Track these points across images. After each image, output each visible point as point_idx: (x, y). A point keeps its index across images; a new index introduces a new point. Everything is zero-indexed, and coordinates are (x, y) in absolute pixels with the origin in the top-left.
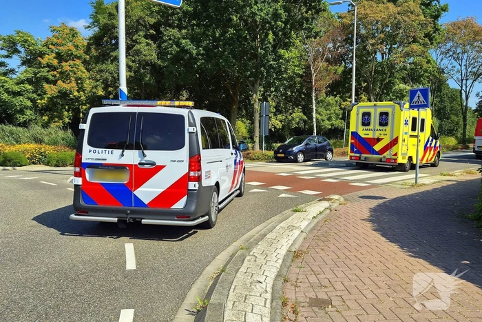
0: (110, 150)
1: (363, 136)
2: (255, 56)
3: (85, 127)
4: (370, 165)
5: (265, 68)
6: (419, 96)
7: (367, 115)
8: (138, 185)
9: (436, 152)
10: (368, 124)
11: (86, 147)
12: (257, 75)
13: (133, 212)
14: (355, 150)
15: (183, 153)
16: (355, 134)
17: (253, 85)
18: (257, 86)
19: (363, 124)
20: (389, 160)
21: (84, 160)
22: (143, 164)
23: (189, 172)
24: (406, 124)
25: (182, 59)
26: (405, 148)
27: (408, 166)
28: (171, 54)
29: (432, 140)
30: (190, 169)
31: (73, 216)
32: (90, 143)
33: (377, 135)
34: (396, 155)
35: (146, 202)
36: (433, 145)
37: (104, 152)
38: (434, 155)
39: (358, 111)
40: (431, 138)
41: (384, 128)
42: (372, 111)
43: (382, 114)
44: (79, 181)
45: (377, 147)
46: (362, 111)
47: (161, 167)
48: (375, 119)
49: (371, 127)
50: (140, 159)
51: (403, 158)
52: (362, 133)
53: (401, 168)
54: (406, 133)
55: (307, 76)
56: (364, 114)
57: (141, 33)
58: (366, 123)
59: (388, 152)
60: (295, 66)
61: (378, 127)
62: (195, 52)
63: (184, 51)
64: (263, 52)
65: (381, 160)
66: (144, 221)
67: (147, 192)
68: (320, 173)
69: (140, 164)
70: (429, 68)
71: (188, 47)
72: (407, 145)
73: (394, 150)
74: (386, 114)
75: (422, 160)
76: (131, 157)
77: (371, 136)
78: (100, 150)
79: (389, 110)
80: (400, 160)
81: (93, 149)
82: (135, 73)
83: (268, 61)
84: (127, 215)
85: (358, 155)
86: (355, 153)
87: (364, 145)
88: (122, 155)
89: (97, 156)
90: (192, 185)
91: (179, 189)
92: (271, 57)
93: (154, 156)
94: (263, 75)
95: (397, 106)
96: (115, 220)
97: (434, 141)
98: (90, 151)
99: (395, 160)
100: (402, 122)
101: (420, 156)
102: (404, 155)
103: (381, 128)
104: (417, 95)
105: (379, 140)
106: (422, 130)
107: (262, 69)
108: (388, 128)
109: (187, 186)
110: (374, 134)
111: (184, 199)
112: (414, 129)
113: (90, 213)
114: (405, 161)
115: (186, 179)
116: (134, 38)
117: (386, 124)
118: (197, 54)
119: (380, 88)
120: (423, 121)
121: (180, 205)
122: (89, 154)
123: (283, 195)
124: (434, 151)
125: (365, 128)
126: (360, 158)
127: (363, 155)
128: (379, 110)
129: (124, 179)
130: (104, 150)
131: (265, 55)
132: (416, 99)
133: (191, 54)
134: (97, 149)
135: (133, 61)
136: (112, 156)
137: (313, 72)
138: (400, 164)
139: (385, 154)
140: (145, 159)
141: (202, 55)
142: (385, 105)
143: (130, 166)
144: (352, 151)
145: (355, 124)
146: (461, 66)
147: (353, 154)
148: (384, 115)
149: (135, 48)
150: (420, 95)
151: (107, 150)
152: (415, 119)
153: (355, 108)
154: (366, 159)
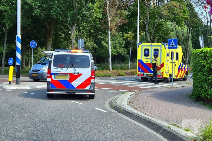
0: (62, 68)
1: (145, 62)
3: (52, 60)
5: (80, 16)
6: (173, 43)
7: (147, 50)
8: (73, 81)
9: (185, 72)
10: (148, 56)
11: (52, 67)
13: (72, 90)
14: (141, 70)
15: (89, 69)
16: (140, 61)
19: (145, 55)
20: (159, 76)
21: (52, 72)
22: (75, 73)
24: (168, 56)
26: (167, 69)
27: (169, 79)
29: (183, 65)
30: (92, 75)
31: (48, 92)
32: (54, 66)
34: (163, 73)
35: (76, 87)
36: (183, 68)
38: (184, 73)
39: (142, 48)
40: (182, 64)
42: (149, 48)
43: (155, 50)
44: (50, 80)
46: (144, 48)
48: (151, 53)
49: (149, 57)
50: (73, 71)
52: (144, 60)
53: (165, 80)
54: (168, 61)
55: (104, 21)
56: (146, 50)
58: (146, 55)
60: (97, 12)
61: (153, 57)
64: (79, 5)
66: (76, 93)
67: (76, 83)
69: (73, 73)
70: (185, 16)
72: (169, 68)
73: (162, 70)
75: (177, 76)
76: (71, 71)
77: (149, 62)
78: (58, 68)
79: (159, 48)
80: (165, 76)
81: (55, 68)
84: (70, 91)
85: (142, 73)
86: (141, 72)
88: (67, 70)
89: (57, 70)
90: (92, 81)
91: (88, 82)
93: (79, 70)
95: (163, 46)
96: (65, 93)
97: (184, 65)
98: (54, 69)
99: (163, 75)
100: (166, 55)
101: (176, 74)
102: (167, 73)
104: (172, 42)
106: (177, 59)
108: (159, 58)
109: (90, 81)
111: (90, 86)
112: (172, 59)
113: (54, 91)
114: (168, 76)
115: (90, 78)
120: (177, 54)
121: (88, 88)
123: (110, 91)
124: (184, 71)
125: (146, 57)
126: (143, 75)
127: (145, 73)
128: (154, 48)
129: (67, 78)
130: (59, 68)
131: (81, 8)
132: (171, 44)
134: (57, 68)
136: (63, 70)
137: (109, 17)
138: (165, 78)
140: (75, 71)
142: (156, 45)
143: (70, 74)
144: (139, 71)
145: (140, 55)
146: (206, 13)
147: (139, 73)
148: (156, 50)
150: (173, 42)
151: (61, 68)
152: (172, 53)
153: (140, 46)
154: (147, 75)
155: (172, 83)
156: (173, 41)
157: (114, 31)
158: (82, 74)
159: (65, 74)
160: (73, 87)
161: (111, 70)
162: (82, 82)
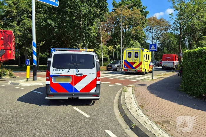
0: (63, 69)
1: (129, 62)
2: (80, 28)
3: (51, 60)
4: (130, 73)
5: (84, 33)
7: (130, 53)
8: (76, 83)
10: (130, 57)
11: (52, 68)
12: (80, 35)
13: (75, 95)
15: (94, 70)
16: (125, 61)
17: (79, 40)
18: (81, 40)
20: (139, 71)
21: (51, 74)
22: (78, 75)
23: (97, 78)
25: (48, 28)
26: (144, 66)
28: (42, 25)
29: (151, 63)
30: (97, 76)
31: (47, 98)
32: (54, 67)
33: (134, 61)
34: (141, 68)
35: (79, 90)
37: (60, 70)
38: (151, 68)
39: (126, 52)
41: (137, 58)
42: (132, 52)
43: (136, 53)
44: (49, 83)
45: (134, 66)
46: (128, 52)
47: (85, 76)
48: (133, 55)
49: (132, 58)
50: (76, 73)
51: (144, 70)
52: (128, 60)
53: (142, 73)
54: (144, 60)
55: (98, 37)
56: (129, 53)
57: (25, 15)
58: (130, 56)
59: (138, 68)
60: (94, 32)
61: (134, 58)
62: (54, 25)
63: (49, 24)
64: (83, 26)
65: (136, 71)
66: (79, 98)
67: (80, 86)
68: (115, 76)
69: (76, 75)
71: (51, 23)
73: (140, 67)
74: (137, 53)
76: (73, 72)
77: (132, 61)
78: (59, 69)
79: (138, 52)
80: (143, 71)
81: (55, 69)
82: (23, 32)
83: (86, 30)
84: (73, 96)
85: (127, 69)
86: (126, 68)
87: (129, 65)
88: (69, 71)
89: (57, 72)
90: (98, 83)
91: (93, 84)
92: (86, 29)
93: (82, 71)
94: (83, 36)
95: (141, 50)
96: (67, 98)
98: (54, 70)
99: (141, 70)
100: (143, 56)
101: (148, 69)
102: (144, 68)
103: (136, 58)
104: (152, 46)
105: (135, 63)
106: (149, 59)
107: (83, 33)
108: (138, 58)
109: (96, 83)
110: (133, 61)
111: (95, 88)
112: (146, 59)
113: (55, 96)
115: (96, 80)
116: (22, 17)
117: (137, 57)
118: (55, 26)
119: (126, 42)
120: (149, 55)
121: (93, 91)
122: (53, 71)
127: (129, 69)
128: (135, 52)
129: (70, 81)
130: (60, 69)
131: (84, 28)
132: (152, 48)
133: (52, 26)
134: (57, 69)
135: (22, 28)
136: (64, 72)
137: (101, 35)
138: (143, 72)
139: (137, 68)
140: (79, 73)
141: (57, 26)
142: (137, 50)
143: (72, 76)
144: (124, 67)
145: (125, 57)
146: (152, 34)
147: (125, 69)
149: (23, 22)
150: (154, 46)
151: (62, 69)
152: (146, 55)
153: (125, 50)
154: (130, 70)
155: (152, 77)
158: (86, 76)
159: (68, 77)
160: (76, 90)
161: (103, 66)
162: (86, 85)
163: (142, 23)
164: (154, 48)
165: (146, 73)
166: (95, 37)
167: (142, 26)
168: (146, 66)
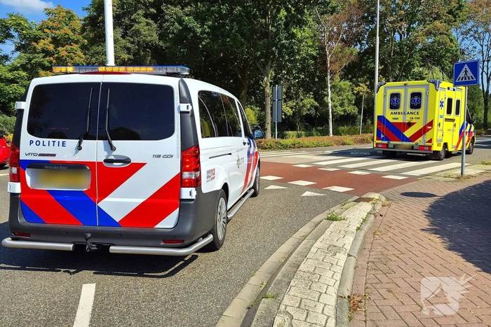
0: (61, 140)
1: (391, 121)
2: (266, 34)
3: (25, 106)
4: (398, 154)
5: (277, 48)
6: (466, 71)
8: (104, 195)
9: (471, 138)
10: (397, 107)
11: (25, 136)
12: (267, 56)
13: (96, 234)
14: (382, 136)
15: (172, 144)
16: (381, 119)
17: (264, 67)
18: (268, 68)
19: (392, 107)
20: (422, 147)
21: (22, 157)
22: (111, 161)
23: (181, 174)
24: (442, 106)
25: (186, 38)
26: (440, 134)
27: (443, 154)
28: (173, 33)
29: (467, 125)
30: (183, 169)
31: (8, 241)
32: (31, 131)
33: (408, 119)
34: (430, 141)
35: (118, 219)
36: (468, 130)
37: (51, 143)
38: (468, 141)
39: (385, 92)
40: (466, 122)
41: (416, 110)
42: (401, 91)
43: (413, 95)
44: (17, 188)
45: (408, 133)
46: (390, 92)
47: (139, 166)
48: (405, 102)
49: (401, 110)
50: (106, 153)
51: (439, 145)
52: (390, 117)
53: (435, 156)
54: (441, 117)
55: (321, 59)
56: (393, 96)
57: (140, 12)
58: (394, 105)
59: (421, 139)
60: (309, 46)
61: (409, 110)
62: (199, 30)
63: (187, 29)
64: (274, 30)
65: (412, 147)
66: (113, 249)
67: (118, 204)
69: (106, 161)
71: (191, 25)
72: (442, 130)
73: (428, 136)
74: (419, 95)
75: (457, 146)
76: (94, 150)
77: (400, 120)
78: (46, 140)
79: (422, 90)
80: (436, 147)
81: (35, 139)
82: (134, 55)
83: (280, 40)
84: (87, 240)
85: (386, 142)
86: (383, 140)
87: (393, 130)
88: (79, 148)
89: (41, 150)
90: (187, 193)
91: (166, 198)
92: (283, 35)
93: (127, 149)
94: (274, 56)
95: (432, 85)
96: (70, 246)
97: (469, 125)
98: (31, 142)
99: (430, 147)
100: (438, 104)
101: (455, 144)
102: (439, 141)
103: (413, 111)
104: (464, 70)
105: (410, 125)
106: (457, 112)
107: (274, 49)
108: (421, 111)
109: (179, 193)
110: (404, 118)
111: (176, 213)
112: (449, 112)
113: (32, 237)
114: (440, 149)
115: (178, 182)
116: (133, 17)
117: (418, 107)
118: (202, 33)
119: (399, 70)
120: (458, 102)
121: (168, 223)
122: (30, 147)
123: (307, 194)
124: (469, 136)
125: (393, 111)
126: (387, 145)
127: (391, 142)
128: (411, 91)
129: (82, 184)
130: (51, 140)
131: (277, 34)
132: (462, 74)
133: (194, 32)
134: (41, 140)
135: (132, 43)
136: (65, 150)
137: (328, 53)
138: (437, 152)
139: (417, 141)
140: (114, 153)
141: (208, 33)
142: (414, 85)
143: (92, 164)
144: (379, 138)
145: (381, 107)
146: (482, 46)
147: (380, 142)
148: (416, 96)
149: (133, 28)
150: (468, 69)
151: (57, 140)
152: (450, 101)
153: (382, 88)
154: (395, 146)
155: (462, 167)
156: (466, 66)
157: (337, 78)
158: (141, 165)
159: (76, 167)
160: (106, 218)
162: (141, 200)
163: (450, 12)
164: (470, 74)
165: (449, 155)
166: (314, 58)
167: (449, 22)
168: (447, 133)
